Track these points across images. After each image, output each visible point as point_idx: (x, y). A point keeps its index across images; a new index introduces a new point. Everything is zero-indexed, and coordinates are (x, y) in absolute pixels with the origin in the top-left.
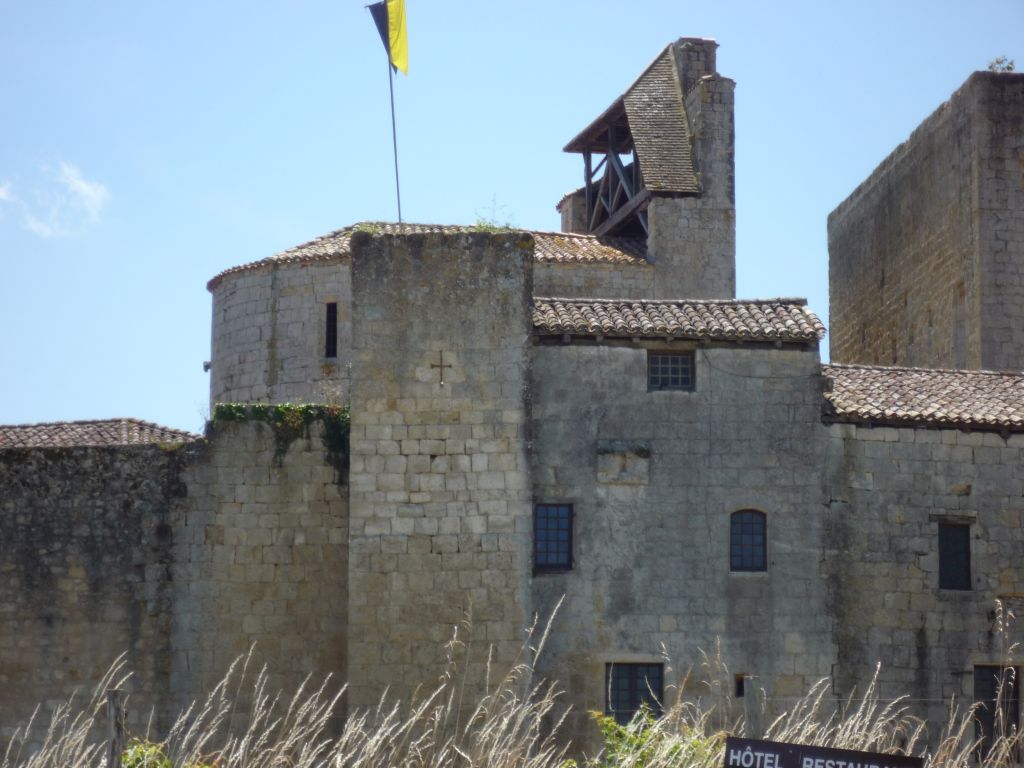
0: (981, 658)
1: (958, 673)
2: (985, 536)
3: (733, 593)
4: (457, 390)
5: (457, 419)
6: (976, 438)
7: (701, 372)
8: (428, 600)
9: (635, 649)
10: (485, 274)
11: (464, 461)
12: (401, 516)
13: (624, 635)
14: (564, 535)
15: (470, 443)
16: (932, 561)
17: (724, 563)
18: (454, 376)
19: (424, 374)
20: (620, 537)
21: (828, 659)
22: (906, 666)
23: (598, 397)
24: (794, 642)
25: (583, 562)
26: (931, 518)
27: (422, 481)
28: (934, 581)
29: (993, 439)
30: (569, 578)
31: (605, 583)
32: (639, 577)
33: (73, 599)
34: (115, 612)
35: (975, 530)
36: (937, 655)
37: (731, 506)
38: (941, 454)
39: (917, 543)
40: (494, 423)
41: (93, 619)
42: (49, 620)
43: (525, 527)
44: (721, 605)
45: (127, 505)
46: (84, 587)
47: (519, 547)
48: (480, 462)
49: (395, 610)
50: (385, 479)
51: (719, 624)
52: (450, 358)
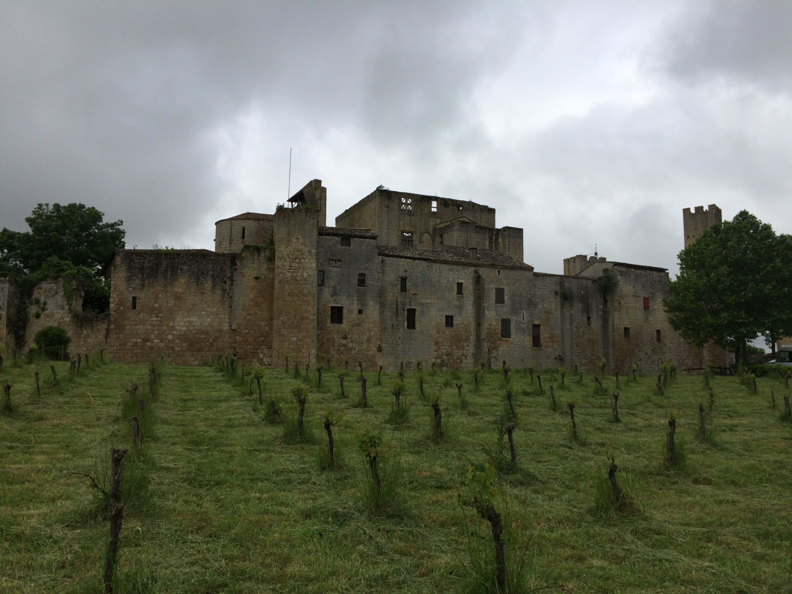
0: (408, 307)
1: (404, 310)
2: (410, 281)
3: (358, 292)
4: (302, 245)
5: (301, 251)
6: (408, 260)
7: (352, 243)
8: (294, 291)
9: (337, 304)
10: (308, 218)
11: (303, 261)
12: (288, 272)
13: (335, 300)
14: (322, 278)
15: (304, 256)
16: (399, 286)
17: (357, 285)
18: (301, 241)
19: (294, 240)
20: (334, 279)
21: (378, 307)
22: (394, 308)
23: (330, 248)
24: (371, 303)
25: (326, 284)
26: (400, 277)
27: (293, 265)
28: (399, 291)
29: (412, 261)
30: (324, 287)
31: (331, 289)
32: (338, 287)
33: (208, 288)
34: (219, 292)
35: (407, 280)
36: (400, 306)
37: (358, 272)
38: (402, 263)
39: (396, 283)
40: (309, 252)
41: (213, 293)
42: (202, 293)
43: (316, 276)
44: (356, 294)
45: (222, 267)
46: (211, 286)
47: (314, 280)
48: (306, 260)
49: (286, 293)
50: (285, 264)
51: (356, 298)
52: (300, 237)
